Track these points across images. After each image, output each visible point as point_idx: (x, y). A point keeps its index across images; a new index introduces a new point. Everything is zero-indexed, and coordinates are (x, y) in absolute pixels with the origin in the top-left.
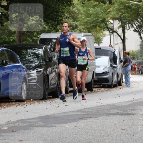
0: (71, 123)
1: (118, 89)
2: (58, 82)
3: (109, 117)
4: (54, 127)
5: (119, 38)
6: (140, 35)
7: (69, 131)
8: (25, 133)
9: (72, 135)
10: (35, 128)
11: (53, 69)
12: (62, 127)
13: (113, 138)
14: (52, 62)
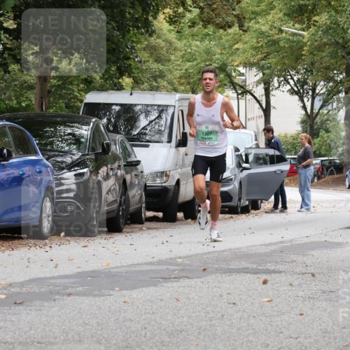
0: (144, 289)
1: (251, 216)
2: (121, 197)
3: (226, 278)
4: (107, 295)
5: (257, 105)
6: (303, 101)
7: (138, 307)
8: (42, 308)
9: (145, 314)
10: (64, 297)
11: (112, 169)
12: (125, 297)
13: (232, 323)
14: (110, 154)
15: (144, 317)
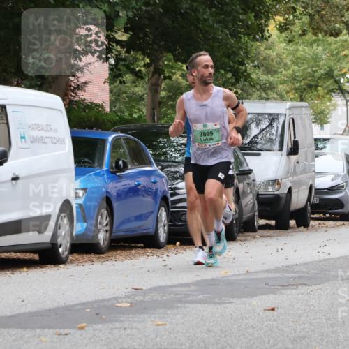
0: (264, 296)
4: (228, 303)
7: (259, 314)
8: (165, 316)
9: (267, 321)
10: (187, 305)
12: (245, 304)
15: (266, 324)
